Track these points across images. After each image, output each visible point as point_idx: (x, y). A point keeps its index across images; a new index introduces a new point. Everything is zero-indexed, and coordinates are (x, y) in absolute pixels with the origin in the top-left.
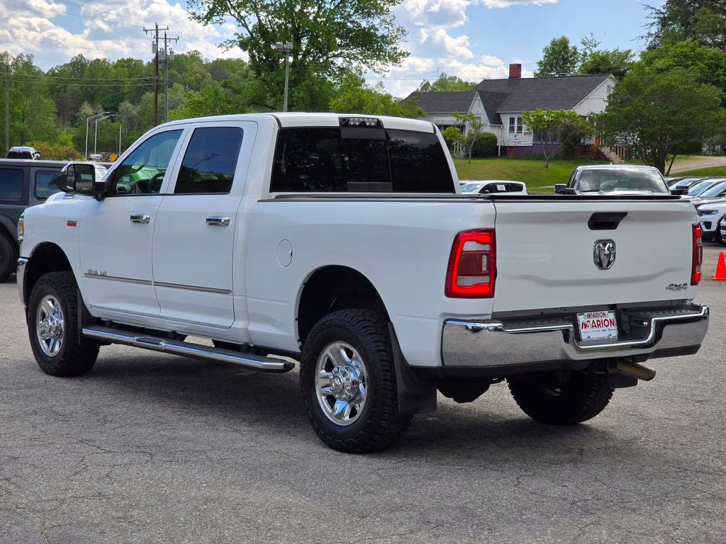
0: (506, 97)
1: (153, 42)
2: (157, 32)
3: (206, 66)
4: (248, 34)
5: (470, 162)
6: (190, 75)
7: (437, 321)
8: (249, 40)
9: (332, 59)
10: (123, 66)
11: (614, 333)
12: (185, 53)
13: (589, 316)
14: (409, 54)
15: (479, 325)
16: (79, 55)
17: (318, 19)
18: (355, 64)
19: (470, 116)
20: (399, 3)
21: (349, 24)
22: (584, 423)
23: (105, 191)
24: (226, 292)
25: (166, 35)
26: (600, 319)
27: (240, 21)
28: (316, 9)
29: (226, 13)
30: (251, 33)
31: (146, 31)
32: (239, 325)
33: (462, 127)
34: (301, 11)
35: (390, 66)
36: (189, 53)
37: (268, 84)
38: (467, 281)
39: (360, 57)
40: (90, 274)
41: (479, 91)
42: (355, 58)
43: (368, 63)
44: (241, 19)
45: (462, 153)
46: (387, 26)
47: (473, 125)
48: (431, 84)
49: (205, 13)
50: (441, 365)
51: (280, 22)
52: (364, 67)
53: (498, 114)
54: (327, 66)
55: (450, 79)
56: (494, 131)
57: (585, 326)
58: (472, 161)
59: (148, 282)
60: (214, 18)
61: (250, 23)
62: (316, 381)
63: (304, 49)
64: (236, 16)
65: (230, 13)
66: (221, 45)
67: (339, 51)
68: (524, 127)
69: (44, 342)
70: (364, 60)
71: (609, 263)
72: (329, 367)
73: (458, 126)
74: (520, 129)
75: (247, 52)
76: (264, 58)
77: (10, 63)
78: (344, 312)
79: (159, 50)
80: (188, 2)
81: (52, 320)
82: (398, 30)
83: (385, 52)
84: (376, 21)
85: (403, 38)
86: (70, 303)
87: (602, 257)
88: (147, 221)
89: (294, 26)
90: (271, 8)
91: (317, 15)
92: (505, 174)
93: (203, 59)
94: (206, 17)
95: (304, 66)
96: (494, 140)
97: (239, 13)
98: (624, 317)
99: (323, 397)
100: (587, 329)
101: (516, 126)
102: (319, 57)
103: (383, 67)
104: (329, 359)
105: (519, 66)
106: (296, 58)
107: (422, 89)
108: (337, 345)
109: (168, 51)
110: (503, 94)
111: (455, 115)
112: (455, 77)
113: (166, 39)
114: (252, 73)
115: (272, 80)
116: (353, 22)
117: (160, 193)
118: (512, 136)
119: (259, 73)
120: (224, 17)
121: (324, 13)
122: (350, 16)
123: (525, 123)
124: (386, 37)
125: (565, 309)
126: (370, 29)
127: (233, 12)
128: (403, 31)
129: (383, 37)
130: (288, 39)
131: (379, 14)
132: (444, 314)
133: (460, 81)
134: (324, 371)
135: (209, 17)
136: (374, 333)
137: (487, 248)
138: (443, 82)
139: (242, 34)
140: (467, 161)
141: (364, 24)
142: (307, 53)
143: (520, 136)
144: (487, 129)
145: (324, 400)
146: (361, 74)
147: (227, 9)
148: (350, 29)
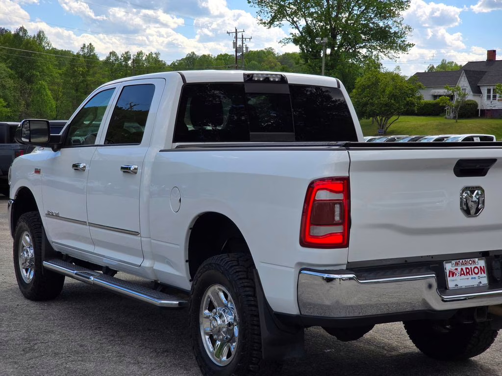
0: (484, 74)
1: (234, 41)
2: (236, 34)
3: (277, 58)
4: (299, 33)
5: (457, 122)
6: (267, 65)
7: (293, 270)
8: (300, 37)
9: (358, 50)
10: (221, 59)
11: (485, 281)
12: (263, 49)
13: (457, 264)
14: (413, 45)
15: (332, 276)
16: (192, 53)
17: (349, 22)
18: (375, 53)
19: (457, 88)
20: (407, 9)
21: (371, 25)
22: (473, 358)
23: (60, 143)
24: (136, 234)
25: (242, 36)
26: (469, 267)
27: (293, 24)
28: (347, 14)
29: (283, 19)
30: (301, 33)
31: (229, 33)
32: (147, 264)
33: (452, 97)
34: (337, 16)
35: (400, 54)
36: (266, 49)
37: (313, 69)
38: (321, 231)
39: (379, 48)
40: (50, 215)
41: (465, 70)
42: (375, 49)
43: (384, 52)
44: (293, 22)
45: (452, 115)
46: (398, 25)
47: (459, 95)
48: (435, 67)
49: (269, 20)
50: (299, 314)
51: (322, 24)
52: (381, 54)
53: (479, 86)
54: (355, 54)
55: (448, 63)
56: (476, 99)
57: (452, 274)
58: (458, 121)
59: (84, 223)
60: (275, 23)
61: (301, 25)
62: (201, 320)
63: (338, 43)
64: (291, 21)
65: (286, 19)
66: (280, 42)
67: (364, 44)
68: (498, 95)
69: (24, 270)
70: (381, 50)
71: (478, 210)
72: (211, 307)
73: (448, 96)
74: (495, 97)
75: (298, 46)
76: (310, 50)
77: (144, 58)
78: (220, 257)
79: (238, 46)
80: (257, 12)
81: (27, 252)
82: (406, 28)
83: (397, 44)
84: (390, 22)
85: (409, 33)
86: (37, 239)
87: (470, 204)
88: (84, 169)
89: (331, 27)
90: (315, 15)
91: (348, 19)
92: (483, 129)
93: (276, 53)
94: (270, 22)
95: (338, 55)
96: (476, 105)
97: (293, 19)
98: (496, 265)
99: (207, 337)
100: (455, 278)
101: (492, 94)
102: (349, 49)
103: (395, 55)
104: (211, 300)
105: (494, 51)
106: (333, 49)
107: (429, 70)
108: (216, 287)
109: (244, 46)
110: (483, 72)
111: (446, 88)
112: (453, 62)
113: (243, 38)
114: (302, 61)
115: (315, 65)
116: (373, 23)
117: (96, 144)
118: (489, 102)
119: (306, 61)
120: (282, 22)
121: (352, 17)
122: (371, 19)
123: (498, 93)
124: (397, 33)
125: (432, 257)
126: (385, 28)
127: (288, 17)
128: (409, 29)
129: (395, 33)
130: (327, 36)
131: (392, 17)
132: (299, 264)
133: (456, 65)
134: (207, 311)
135: (271, 23)
136: (244, 278)
137: (340, 196)
138: (443, 65)
139: (295, 34)
140: (455, 121)
141: (381, 24)
142: (341, 46)
143: (494, 102)
144: (470, 97)
145: (207, 339)
146: (378, 60)
147: (284, 16)
148: (371, 28)
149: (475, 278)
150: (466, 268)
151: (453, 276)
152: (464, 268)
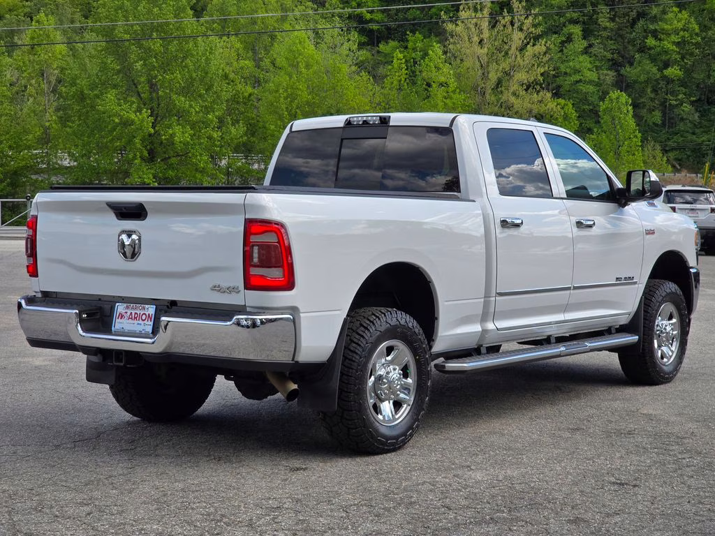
71: (134, 255)
149: (141, 324)
150: (136, 313)
151: (121, 318)
152: (133, 312)
